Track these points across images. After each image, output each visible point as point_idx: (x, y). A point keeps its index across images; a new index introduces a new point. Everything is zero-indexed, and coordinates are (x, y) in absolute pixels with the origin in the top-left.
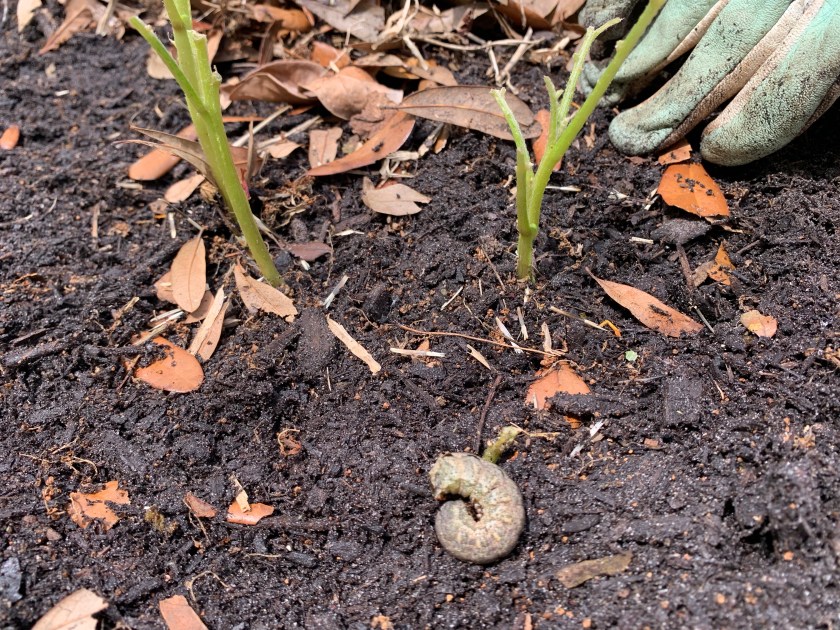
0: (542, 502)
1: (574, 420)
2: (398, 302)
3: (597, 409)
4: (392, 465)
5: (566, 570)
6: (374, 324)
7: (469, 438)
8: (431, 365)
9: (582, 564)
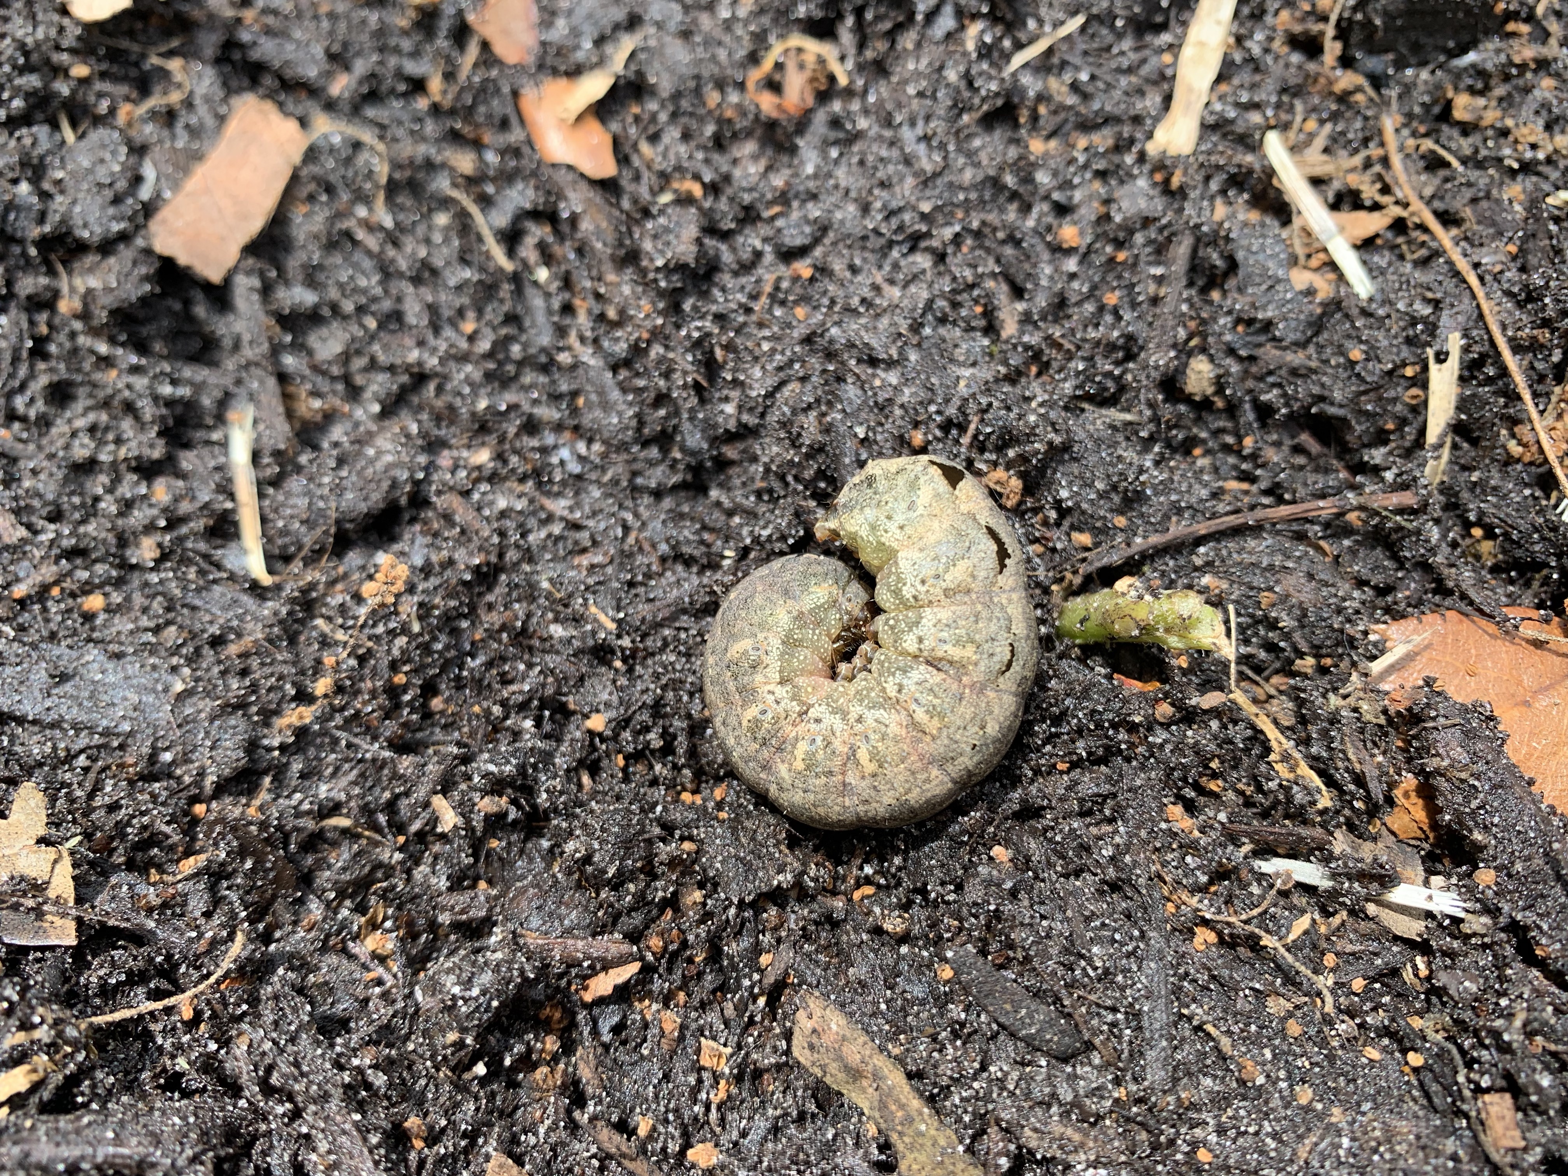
0: (1033, 845)
1: (1421, 815)
2: (1479, 72)
3: (1503, 869)
4: (890, 364)
5: (836, 1022)
6: (1332, 49)
7: (1121, 521)
8: (1301, 279)
9: (880, 1061)
